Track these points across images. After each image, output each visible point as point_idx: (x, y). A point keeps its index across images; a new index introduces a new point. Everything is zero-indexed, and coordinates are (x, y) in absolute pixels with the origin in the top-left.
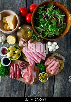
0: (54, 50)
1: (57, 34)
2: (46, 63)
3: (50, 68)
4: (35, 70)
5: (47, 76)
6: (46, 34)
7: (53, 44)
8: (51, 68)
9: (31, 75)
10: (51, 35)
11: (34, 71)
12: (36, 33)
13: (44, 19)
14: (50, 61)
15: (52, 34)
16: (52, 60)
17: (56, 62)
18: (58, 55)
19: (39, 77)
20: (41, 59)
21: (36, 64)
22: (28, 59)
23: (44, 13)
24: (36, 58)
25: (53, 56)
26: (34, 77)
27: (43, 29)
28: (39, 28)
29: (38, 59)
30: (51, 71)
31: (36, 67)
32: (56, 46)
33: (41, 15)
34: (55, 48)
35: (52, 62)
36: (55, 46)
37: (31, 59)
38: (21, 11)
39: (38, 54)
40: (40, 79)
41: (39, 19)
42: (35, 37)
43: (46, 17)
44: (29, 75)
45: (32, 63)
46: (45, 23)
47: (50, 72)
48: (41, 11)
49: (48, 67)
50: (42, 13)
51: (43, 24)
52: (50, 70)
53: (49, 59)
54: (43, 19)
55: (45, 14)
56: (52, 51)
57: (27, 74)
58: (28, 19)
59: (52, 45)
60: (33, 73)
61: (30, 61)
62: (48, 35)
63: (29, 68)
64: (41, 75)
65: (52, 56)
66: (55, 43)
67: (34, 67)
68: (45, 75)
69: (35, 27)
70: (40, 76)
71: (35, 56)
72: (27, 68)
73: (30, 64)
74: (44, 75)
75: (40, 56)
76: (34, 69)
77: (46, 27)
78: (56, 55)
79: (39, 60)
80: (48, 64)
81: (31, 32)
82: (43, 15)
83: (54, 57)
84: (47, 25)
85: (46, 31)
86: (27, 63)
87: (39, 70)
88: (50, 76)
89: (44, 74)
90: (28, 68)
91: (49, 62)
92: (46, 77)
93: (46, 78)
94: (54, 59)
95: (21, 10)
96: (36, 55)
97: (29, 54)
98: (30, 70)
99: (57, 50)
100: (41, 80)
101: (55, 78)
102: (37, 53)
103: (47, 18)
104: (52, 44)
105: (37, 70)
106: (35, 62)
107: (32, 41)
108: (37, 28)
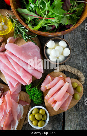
0: (61, 58)
3: (52, 96)
4: (20, 100)
5: (46, 113)
7: (59, 45)
8: (54, 96)
10: (52, 26)
11: (20, 102)
12: (21, 22)
15: (53, 24)
16: (56, 79)
17: (65, 83)
18: (69, 68)
19: (29, 117)
20: (33, 77)
21: (23, 88)
22: (6, 78)
24: (21, 74)
26: (19, 116)
27: (35, 12)
29: (25, 76)
30: (55, 102)
31: (23, 93)
32: (64, 49)
34: (62, 54)
35: (56, 84)
37: (11, 77)
39: (25, 67)
42: (21, 33)
45: (15, 85)
47: (52, 106)
51: (35, 1)
52: (51, 100)
53: (49, 78)
59: (57, 48)
60: (17, 106)
61: (10, 82)
62: (46, 25)
64: (33, 112)
66: (62, 44)
67: (20, 93)
68: (41, 112)
69: (19, 10)
70: (31, 113)
71: (19, 70)
73: (10, 87)
74: (39, 113)
76: (19, 98)
77: (40, 7)
79: (27, 78)
80: (47, 87)
81: (12, 21)
85: (41, 16)
87: (29, 101)
88: (53, 114)
89: (39, 109)
90: (6, 96)
91: (50, 82)
92: (43, 116)
94: (61, 76)
96: (22, 69)
97: (7, 67)
98: (9, 100)
99: (66, 58)
100: (33, 122)
102: (24, 64)
104: (56, 45)
105: (26, 102)
106: (19, 83)
107: (16, 41)
108: (21, 11)
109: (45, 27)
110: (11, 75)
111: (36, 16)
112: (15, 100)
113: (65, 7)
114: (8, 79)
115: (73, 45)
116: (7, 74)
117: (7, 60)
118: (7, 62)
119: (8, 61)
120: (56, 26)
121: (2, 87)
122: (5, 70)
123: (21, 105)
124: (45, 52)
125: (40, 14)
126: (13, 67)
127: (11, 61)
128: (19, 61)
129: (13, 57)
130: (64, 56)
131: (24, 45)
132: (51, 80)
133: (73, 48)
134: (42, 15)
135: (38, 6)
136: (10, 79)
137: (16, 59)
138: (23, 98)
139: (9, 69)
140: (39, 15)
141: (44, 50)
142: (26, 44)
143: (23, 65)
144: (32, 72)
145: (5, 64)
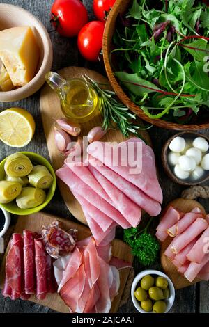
0: (197, 174)
2: (161, 230)
3: (182, 250)
4: (113, 257)
5: (169, 287)
6: (167, 103)
7: (192, 147)
8: (186, 251)
9: (98, 285)
10: (187, 110)
11: (113, 261)
12: (123, 97)
13: (157, 40)
14: (181, 218)
15: (189, 106)
16: (188, 217)
17: (208, 224)
19: (135, 294)
20: (143, 211)
21: (119, 233)
22: (85, 212)
23: (157, 18)
24: (120, 206)
25: (193, 197)
26: (111, 290)
27: (152, 80)
28: (135, 77)
29: (129, 211)
30: (187, 263)
31: (119, 243)
33: (143, 27)
34: (200, 165)
35: (189, 226)
37: (97, 211)
38: (60, 13)
39: (129, 191)
40: (139, 303)
41: (133, 44)
43: (165, 33)
44: (87, 284)
45: (105, 229)
46: (164, 57)
47: (181, 269)
48: (142, 8)
49: (174, 247)
50: (147, 16)
51: (155, 59)
52: (180, 259)
53: (174, 212)
54: (153, 42)
55: (161, 20)
57: (81, 280)
58: (86, 42)
59: (190, 152)
60: (108, 270)
61: (93, 220)
62: (175, 108)
63: (92, 250)
64: (144, 284)
65: (185, 198)
66: (200, 143)
67: (112, 243)
68: (159, 283)
69: (120, 74)
70: (139, 285)
71: (117, 198)
72: (82, 250)
73: (93, 231)
74: (154, 285)
75: (139, 199)
76: (110, 254)
77: (167, 73)
78: (204, 195)
80: (172, 231)
81: (100, 95)
82: (152, 26)
83: (196, 203)
84: (172, 64)
86: (82, 229)
87: (131, 260)
88: (182, 285)
89: (155, 277)
90: (87, 250)
91: (176, 223)
92: (163, 290)
93: (163, 298)
94: (198, 210)
95: (58, 8)
96: (121, 196)
97: (91, 190)
98: (95, 258)
100: (143, 304)
101: (201, 294)
102: (126, 185)
103: (169, 38)
105: (124, 260)
106: (114, 222)
107: (105, 135)
108: (125, 77)
109: (173, 110)
110: (99, 207)
111: (156, 88)
112: (104, 257)
116: (90, 205)
117: (91, 176)
118: (92, 182)
119: (93, 179)
120: (197, 110)
121: (75, 230)
122: (87, 198)
123: (114, 268)
125: (164, 85)
126: (103, 191)
127: (99, 178)
128: (116, 179)
129: (105, 170)
130: (203, 169)
132: (179, 218)
134: (167, 87)
135: (163, 71)
136: (95, 215)
137: (111, 175)
138: (117, 254)
139: (95, 194)
140: (159, 87)
141: (165, 156)
143: (125, 188)
144: (142, 202)
145: (86, 185)
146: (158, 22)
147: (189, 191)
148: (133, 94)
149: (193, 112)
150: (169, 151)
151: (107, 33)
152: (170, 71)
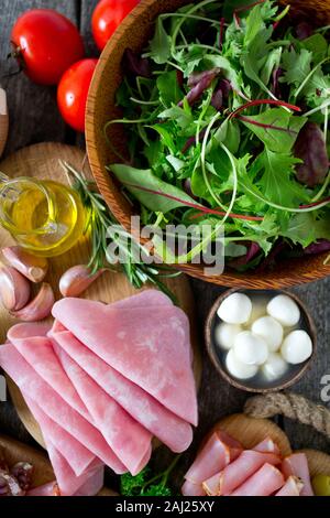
0: (273, 371)
1: (304, 235)
10: (248, 244)
13: (195, 105)
14: (233, 460)
16: (248, 459)
17: (286, 479)
18: (301, 410)
20: (155, 439)
23: (196, 62)
25: (266, 414)
27: (181, 184)
28: (146, 177)
29: (125, 440)
33: (173, 76)
34: (279, 351)
36: (285, 336)
37: (65, 434)
38: (24, 43)
39: (126, 400)
43: (210, 91)
46: (201, 141)
48: (171, 40)
50: (178, 57)
51: (186, 143)
54: (187, 110)
55: (203, 66)
56: (257, 380)
59: (259, 327)
66: (283, 310)
69: (119, 168)
75: (146, 416)
77: (209, 173)
78: (289, 413)
79: (134, 450)
82: (188, 73)
83: (273, 430)
84: (217, 155)
85: (205, 203)
91: (222, 468)
94: (271, 446)
95: (20, 33)
96: (112, 408)
97: (54, 393)
102: (122, 387)
103: (219, 101)
106: (97, 459)
107: (96, 281)
108: (128, 175)
110: (68, 429)
111: (188, 200)
113: (306, 172)
114: (54, 442)
115: (323, 308)
116: (52, 422)
117: (56, 366)
118: (56, 378)
119: (59, 373)
122: (45, 408)
124: (208, 339)
125: (202, 196)
126: (76, 396)
127: (71, 371)
128: (103, 373)
129: (83, 356)
130: (285, 361)
131: (127, 299)
132: (228, 460)
133: (321, 317)
134: (209, 200)
135: (200, 168)
136: (61, 443)
137: (94, 365)
139: (60, 401)
140: (197, 199)
141: (208, 331)
142: (134, 296)
143: (119, 394)
144: (153, 422)
145: (46, 383)
146: (197, 70)
147: (259, 401)
148: (146, 208)
149: (260, 251)
150: (218, 321)
151: (95, 90)
152: (211, 168)
